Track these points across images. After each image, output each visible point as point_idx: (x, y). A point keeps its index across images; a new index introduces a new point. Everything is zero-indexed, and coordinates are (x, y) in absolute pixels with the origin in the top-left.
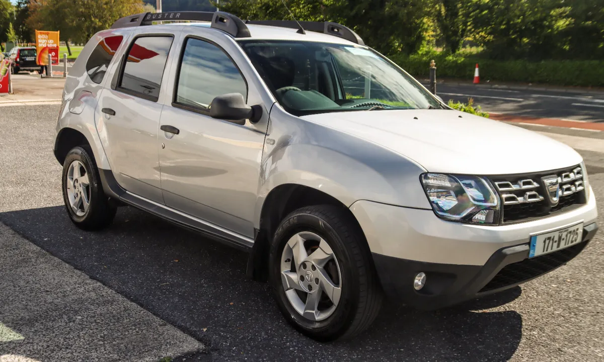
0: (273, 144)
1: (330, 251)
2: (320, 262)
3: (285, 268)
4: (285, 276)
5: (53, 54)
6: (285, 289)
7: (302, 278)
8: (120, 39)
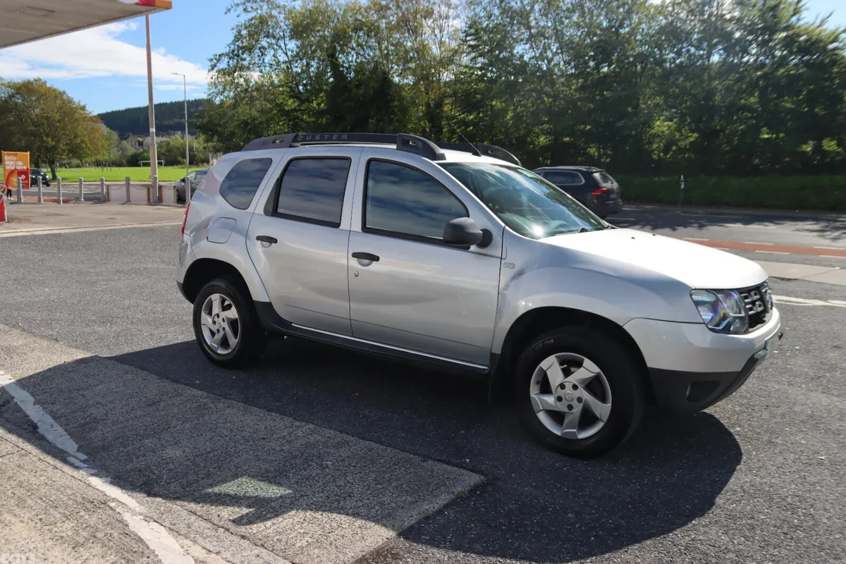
0: (513, 268)
1: (596, 369)
2: (583, 381)
3: (534, 391)
4: (537, 399)
5: (23, 177)
6: (536, 411)
7: (559, 399)
8: (269, 161)
